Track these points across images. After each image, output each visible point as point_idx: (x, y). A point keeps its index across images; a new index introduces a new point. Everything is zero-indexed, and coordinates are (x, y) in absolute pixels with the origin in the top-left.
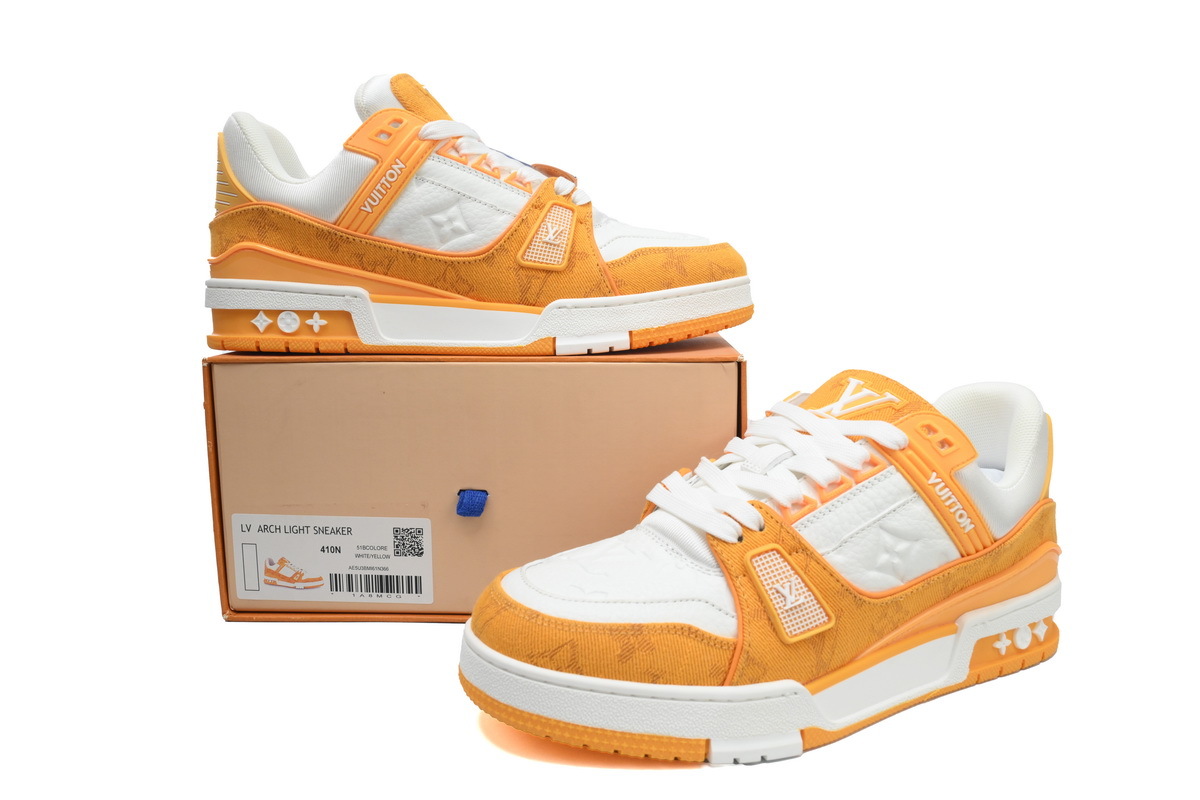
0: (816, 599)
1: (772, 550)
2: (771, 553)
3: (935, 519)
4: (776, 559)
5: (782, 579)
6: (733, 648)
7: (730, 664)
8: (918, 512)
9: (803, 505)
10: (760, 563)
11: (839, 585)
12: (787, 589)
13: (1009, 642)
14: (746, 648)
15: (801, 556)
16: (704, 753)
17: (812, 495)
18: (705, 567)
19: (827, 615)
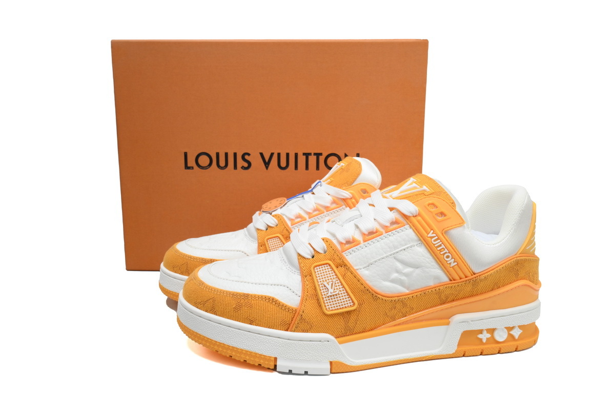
0: (347, 292)
1: (326, 264)
2: (325, 265)
3: (431, 257)
4: (328, 269)
5: (328, 280)
6: (293, 312)
7: (292, 320)
8: (420, 253)
9: (351, 242)
10: (319, 270)
11: (362, 287)
12: (330, 285)
13: (489, 336)
14: (301, 313)
15: (342, 269)
16: (273, 364)
17: (359, 237)
18: (294, 270)
19: (353, 302)
